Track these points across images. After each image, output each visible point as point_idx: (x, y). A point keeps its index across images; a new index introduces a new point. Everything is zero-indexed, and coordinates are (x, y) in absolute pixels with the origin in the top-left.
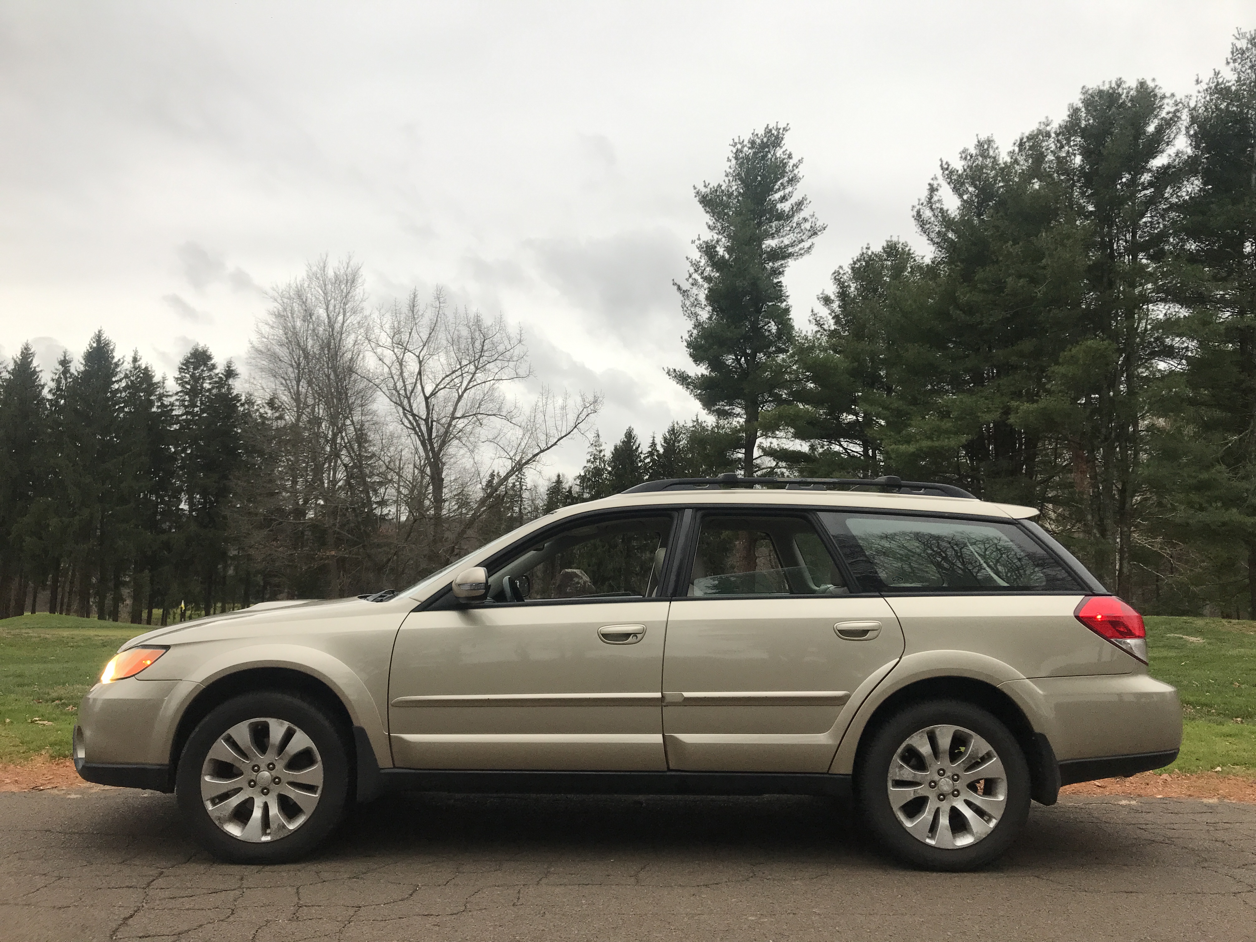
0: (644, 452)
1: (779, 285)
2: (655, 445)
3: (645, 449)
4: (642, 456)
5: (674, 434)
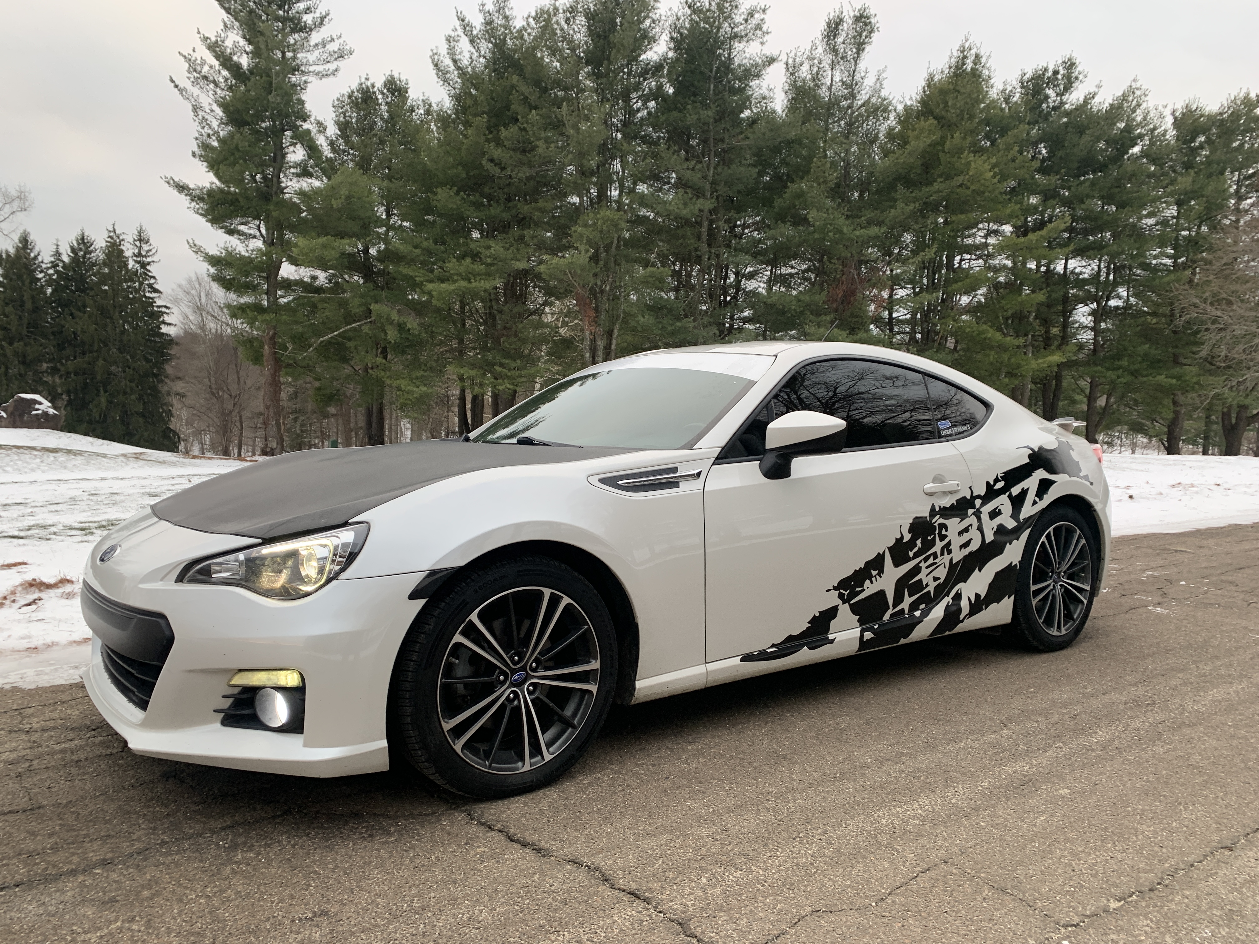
0: (45, 261)
2: (60, 254)
3: (46, 258)
4: (44, 266)
5: (84, 243)
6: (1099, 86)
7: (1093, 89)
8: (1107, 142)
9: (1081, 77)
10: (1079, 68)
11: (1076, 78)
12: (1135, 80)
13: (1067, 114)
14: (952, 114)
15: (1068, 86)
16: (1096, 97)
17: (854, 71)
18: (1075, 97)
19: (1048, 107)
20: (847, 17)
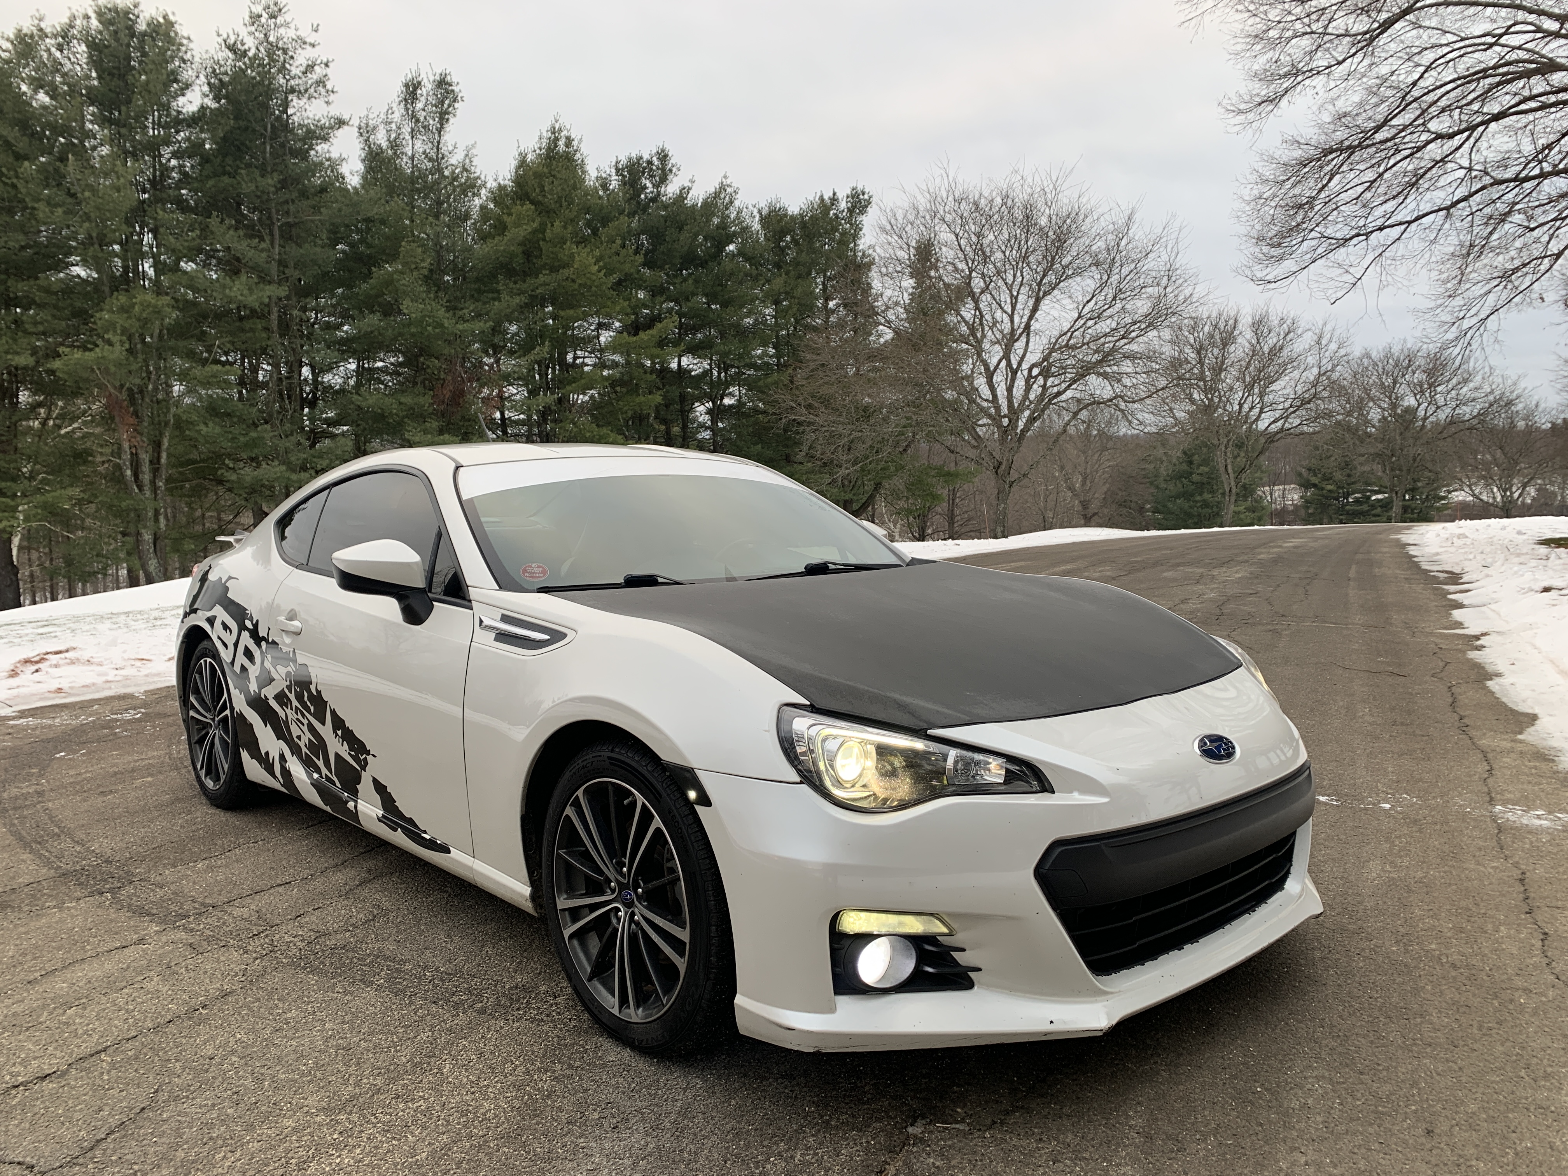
6: (692, 181)
7: (687, 184)
8: (706, 239)
9: (674, 170)
10: (673, 161)
11: (671, 171)
12: (725, 177)
13: (665, 207)
14: (549, 200)
15: (664, 179)
16: (691, 192)
17: (439, 142)
18: (671, 189)
19: (646, 197)
20: (425, 80)
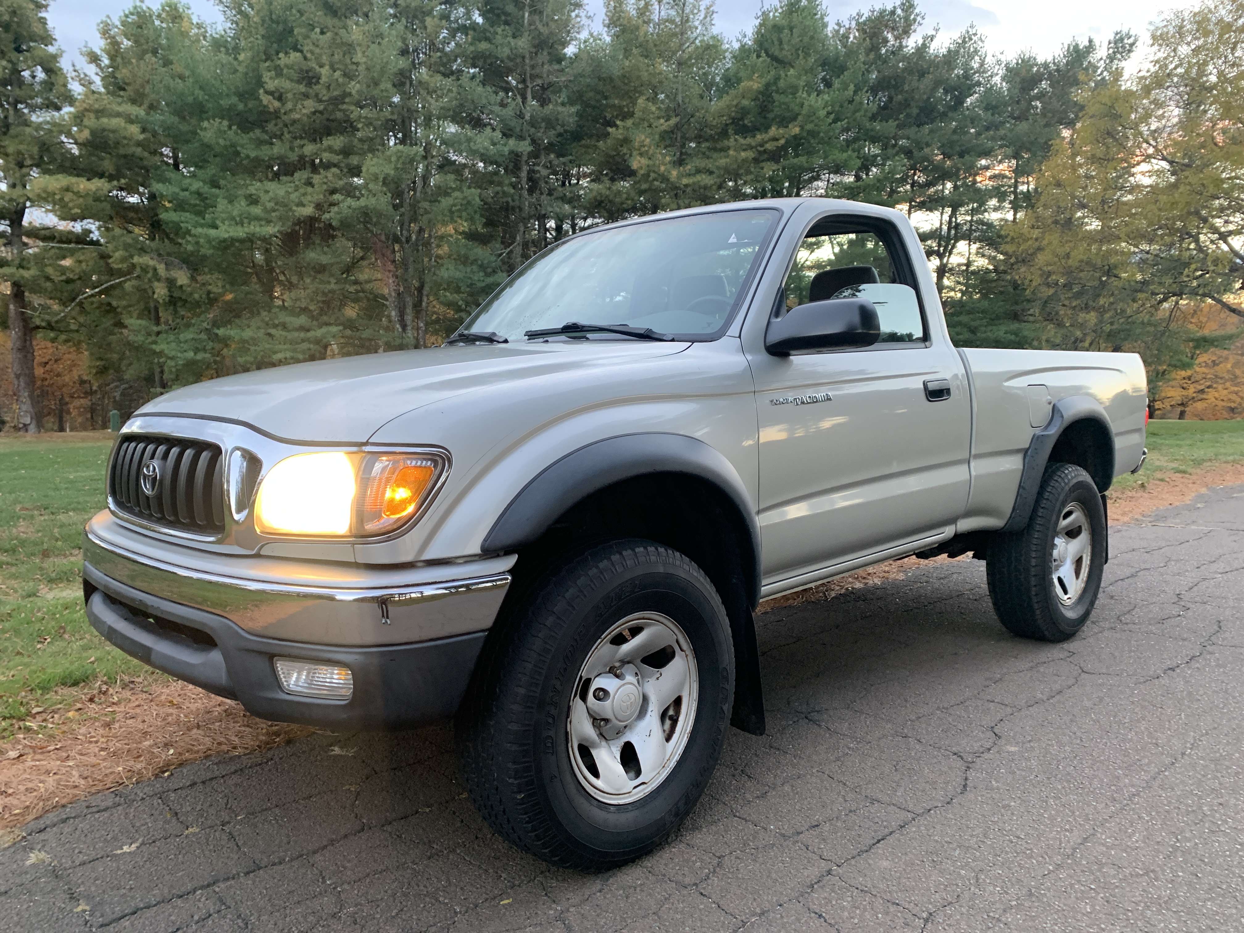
1: (43, 22)
6: (937, 29)
7: (931, 32)
10: (917, 11)
11: (915, 20)
12: (972, 27)
15: (906, 31)
16: (935, 40)
17: (684, 5)
18: (914, 40)
